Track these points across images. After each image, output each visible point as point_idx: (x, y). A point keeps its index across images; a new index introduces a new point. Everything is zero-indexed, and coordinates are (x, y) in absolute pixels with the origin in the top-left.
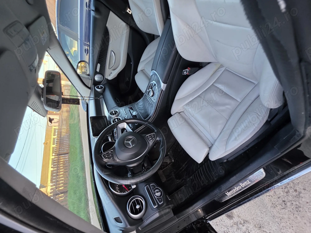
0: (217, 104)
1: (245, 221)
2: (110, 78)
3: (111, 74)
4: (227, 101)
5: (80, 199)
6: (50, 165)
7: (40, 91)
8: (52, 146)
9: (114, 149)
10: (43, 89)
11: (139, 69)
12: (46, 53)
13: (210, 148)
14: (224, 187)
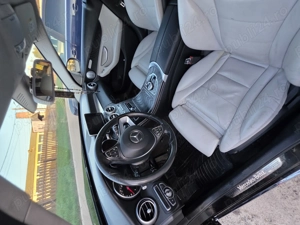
0: (223, 93)
1: (254, 216)
2: (102, 75)
3: (104, 71)
4: (236, 88)
5: (70, 208)
6: (36, 173)
7: (28, 82)
8: (37, 153)
9: (118, 145)
10: (31, 79)
11: (133, 65)
12: (33, 46)
13: (221, 139)
14: (235, 181)
